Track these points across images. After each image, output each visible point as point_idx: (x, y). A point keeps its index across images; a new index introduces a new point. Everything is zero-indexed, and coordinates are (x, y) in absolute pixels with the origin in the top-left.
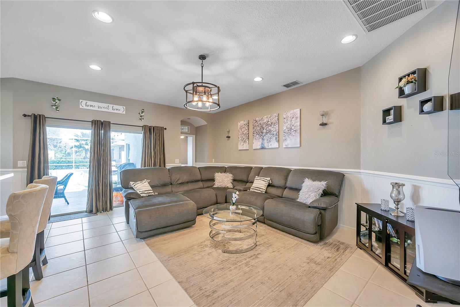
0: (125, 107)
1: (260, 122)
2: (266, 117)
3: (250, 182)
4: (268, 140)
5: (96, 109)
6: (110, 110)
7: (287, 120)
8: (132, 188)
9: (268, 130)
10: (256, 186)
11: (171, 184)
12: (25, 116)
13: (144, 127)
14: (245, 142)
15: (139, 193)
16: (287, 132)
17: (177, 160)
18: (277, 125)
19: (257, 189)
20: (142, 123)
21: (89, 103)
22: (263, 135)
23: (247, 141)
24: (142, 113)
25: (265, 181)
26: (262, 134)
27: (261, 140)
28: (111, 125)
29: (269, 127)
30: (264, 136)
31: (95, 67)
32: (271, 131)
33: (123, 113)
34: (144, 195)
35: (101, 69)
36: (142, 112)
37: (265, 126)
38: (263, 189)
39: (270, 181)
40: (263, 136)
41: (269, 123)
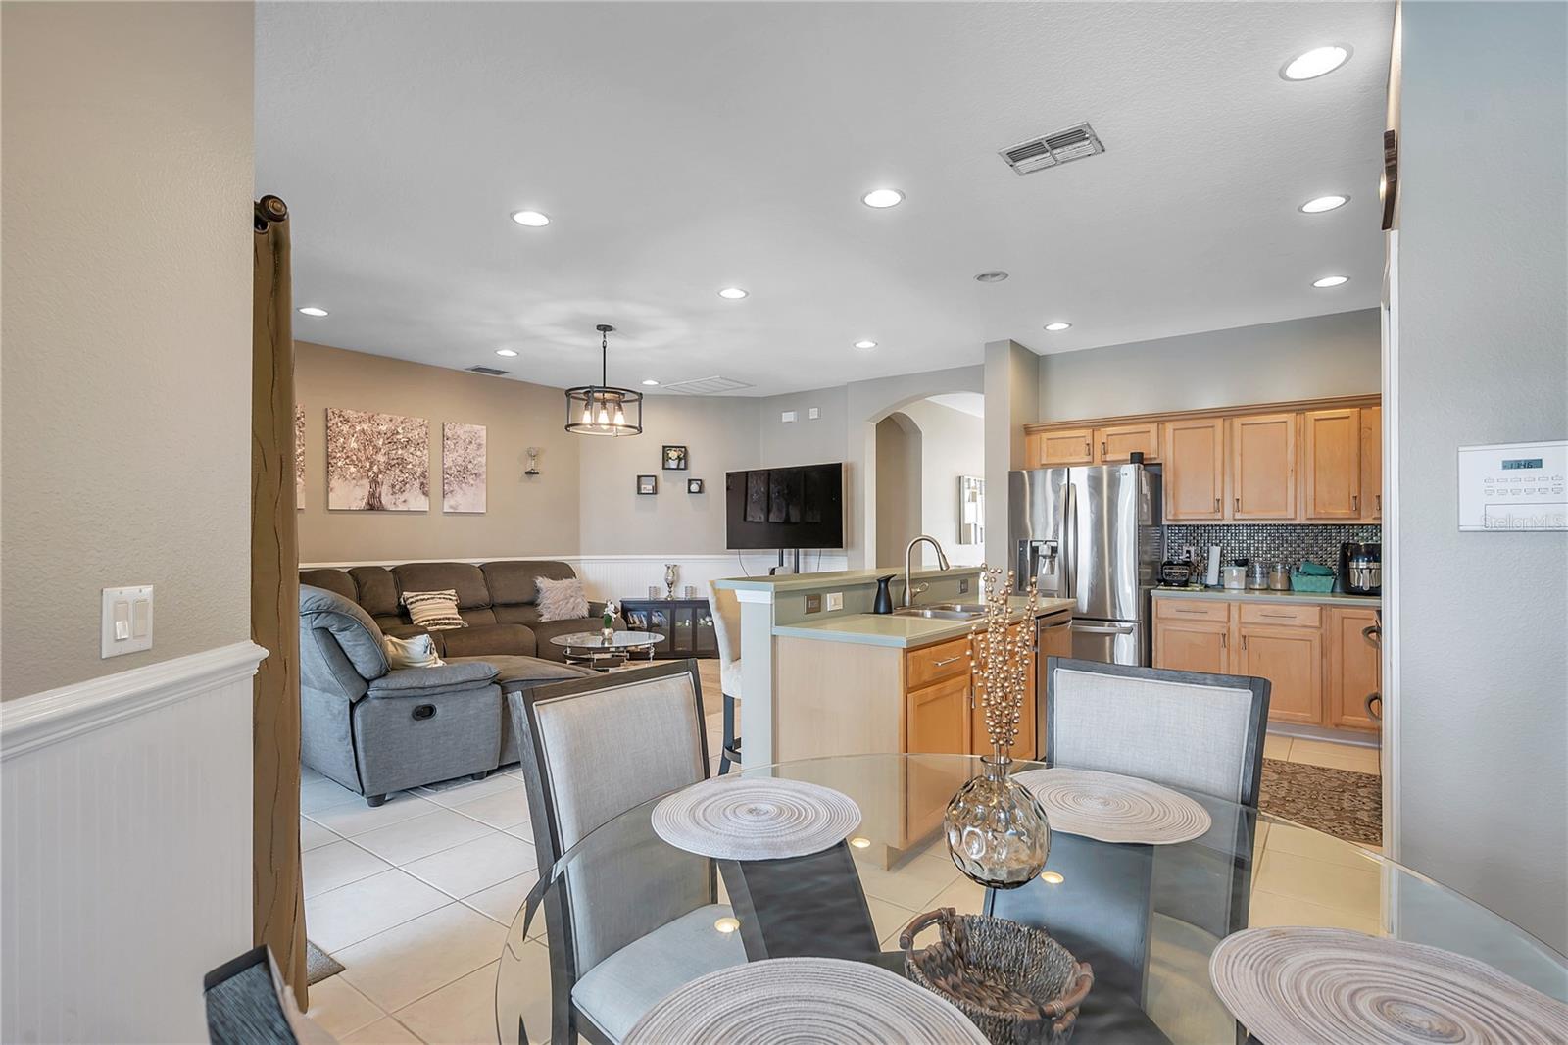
2: (388, 417)
4: (393, 486)
7: (454, 445)
9: (393, 456)
16: (455, 474)
18: (426, 452)
22: (375, 468)
26: (371, 467)
27: (366, 483)
29: (400, 452)
30: (381, 472)
37: (384, 444)
39: (457, 598)
40: (374, 473)
41: (398, 437)
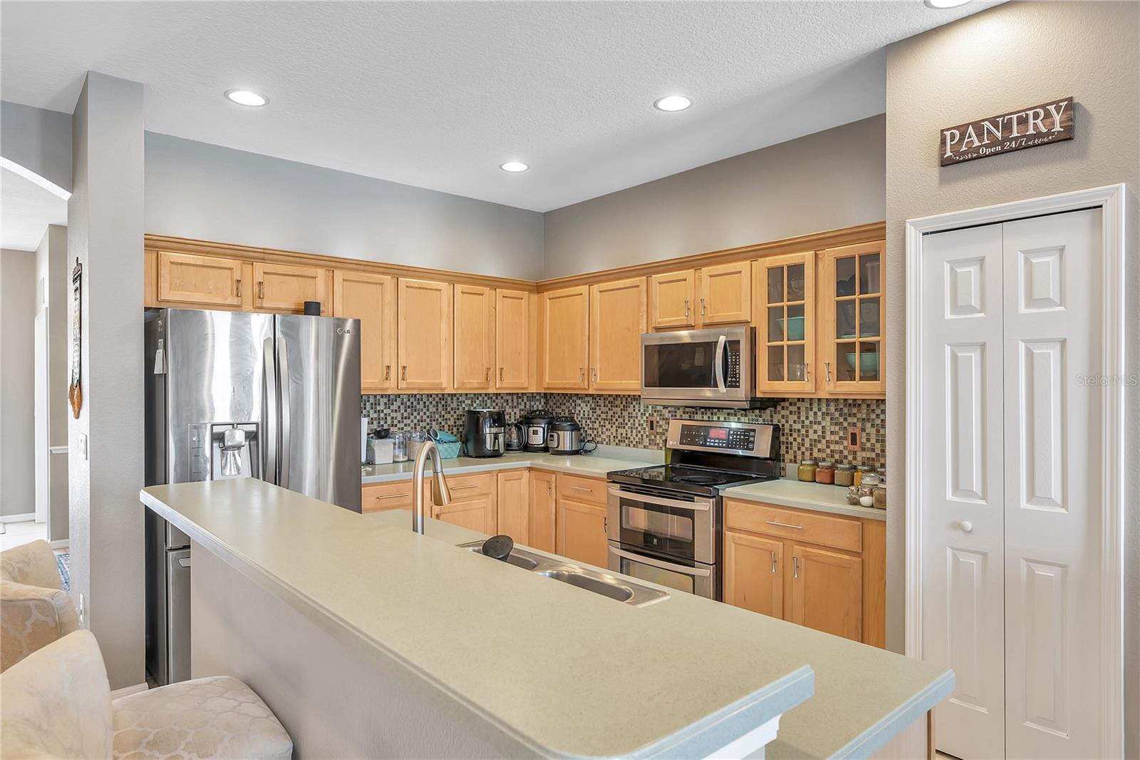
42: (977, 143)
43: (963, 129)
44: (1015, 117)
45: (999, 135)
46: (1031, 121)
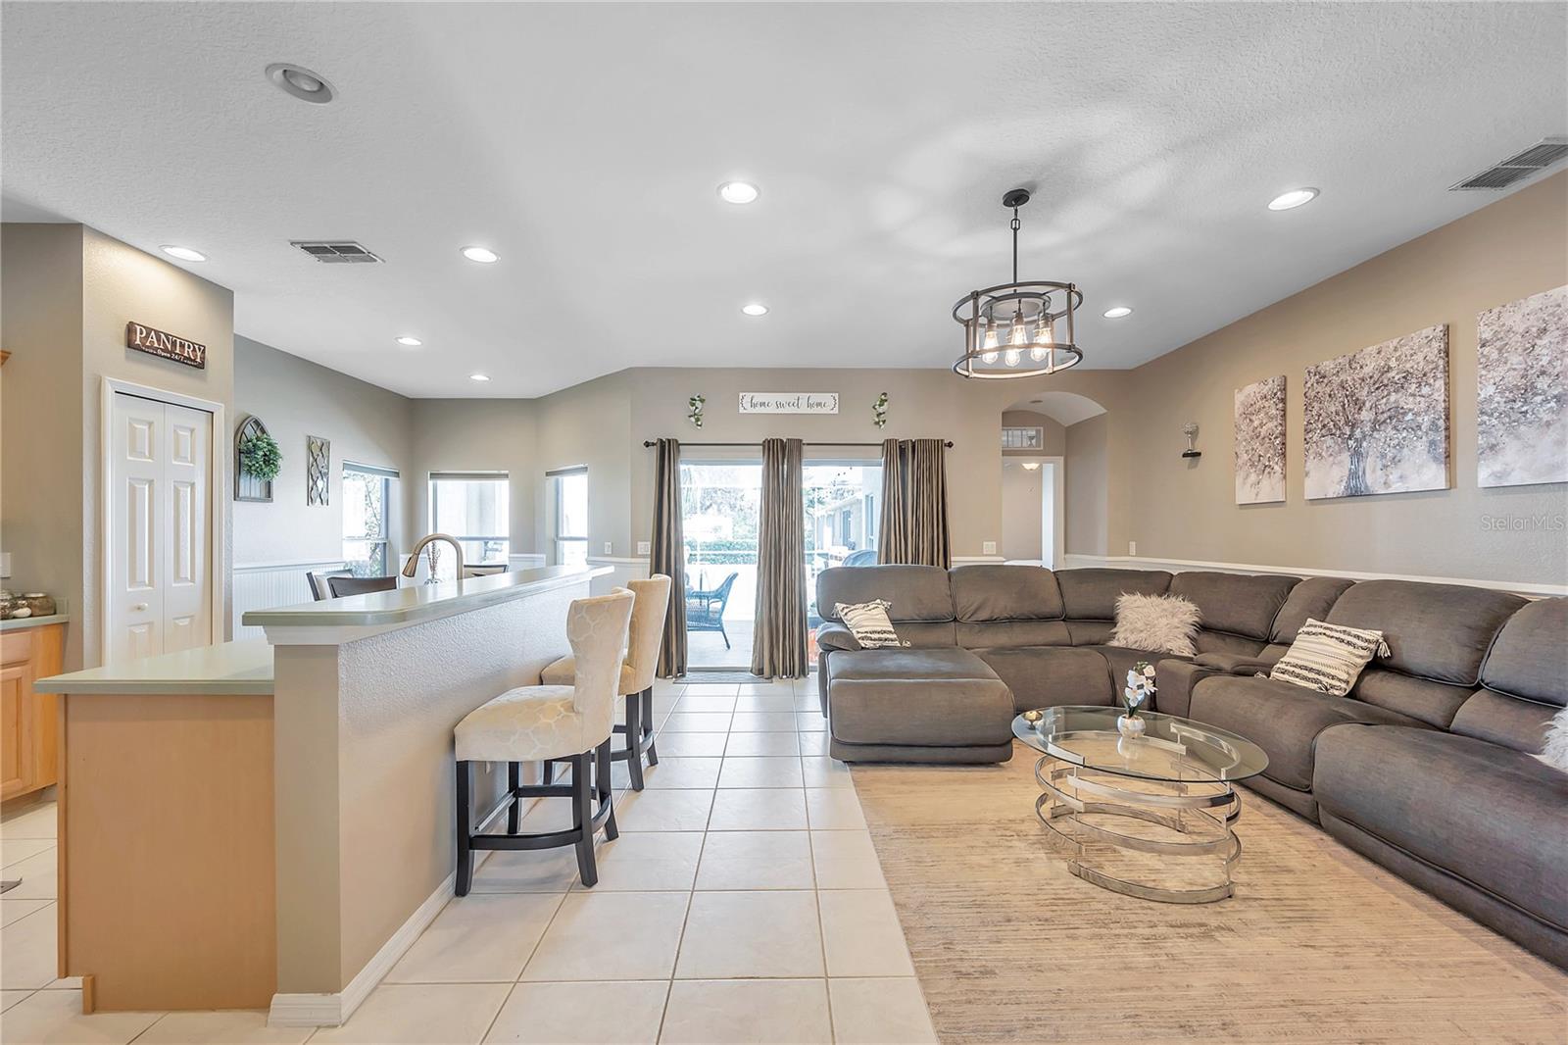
0: (836, 395)
1: (1343, 377)
2: (1373, 349)
3: (1278, 644)
4: (1384, 456)
5: (772, 410)
6: (804, 409)
7: (1500, 350)
8: (840, 621)
9: (1383, 408)
10: (1300, 663)
11: (955, 620)
12: (647, 444)
13: (888, 445)
14: (1268, 470)
15: (857, 636)
16: (1502, 409)
17: (990, 543)
18: (1440, 384)
19: (1305, 673)
20: (880, 436)
21: (759, 397)
22: (1358, 433)
23: (1277, 468)
24: (880, 405)
25: (1349, 643)
26: (1352, 431)
27: (1346, 457)
28: (805, 448)
29: (1393, 397)
30: (1364, 437)
31: (755, 309)
32: (1405, 414)
33: (831, 412)
34: (869, 644)
35: (765, 311)
36: (882, 402)
37: (1370, 393)
38: (1333, 678)
39: (1384, 647)
40: (1356, 440)
41: (1390, 375)
42: (156, 345)
43: (149, 330)
44: (178, 341)
45: (169, 347)
46: (186, 349)
